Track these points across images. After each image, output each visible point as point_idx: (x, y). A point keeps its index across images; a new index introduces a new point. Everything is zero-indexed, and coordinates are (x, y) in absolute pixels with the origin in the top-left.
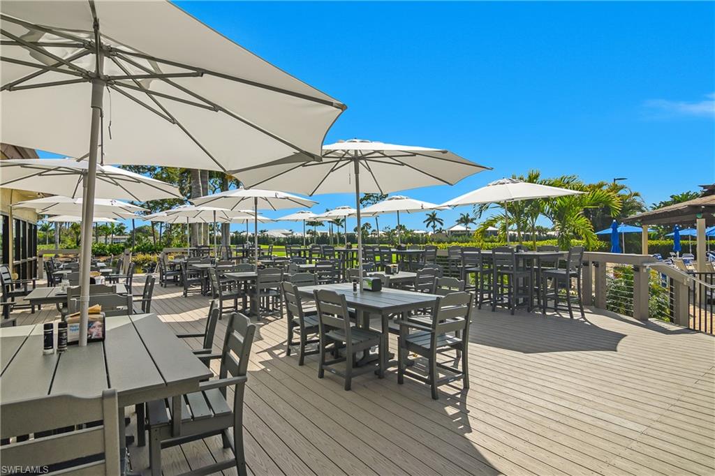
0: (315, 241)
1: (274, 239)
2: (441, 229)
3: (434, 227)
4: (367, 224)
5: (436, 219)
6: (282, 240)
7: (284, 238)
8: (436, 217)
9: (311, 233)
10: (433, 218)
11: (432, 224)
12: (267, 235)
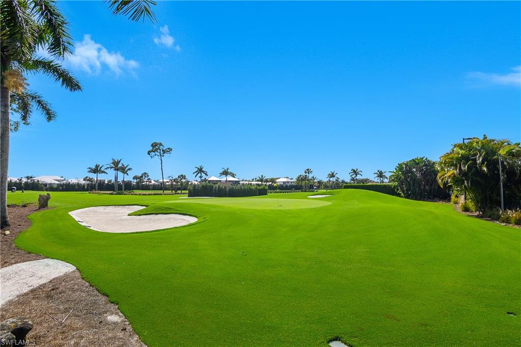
0: (97, 187)
1: (46, 185)
2: (205, 179)
3: (201, 177)
4: (145, 173)
5: (203, 171)
6: (56, 186)
7: (58, 184)
8: (203, 170)
9: (88, 180)
10: (200, 170)
11: (199, 175)
12: (38, 181)
